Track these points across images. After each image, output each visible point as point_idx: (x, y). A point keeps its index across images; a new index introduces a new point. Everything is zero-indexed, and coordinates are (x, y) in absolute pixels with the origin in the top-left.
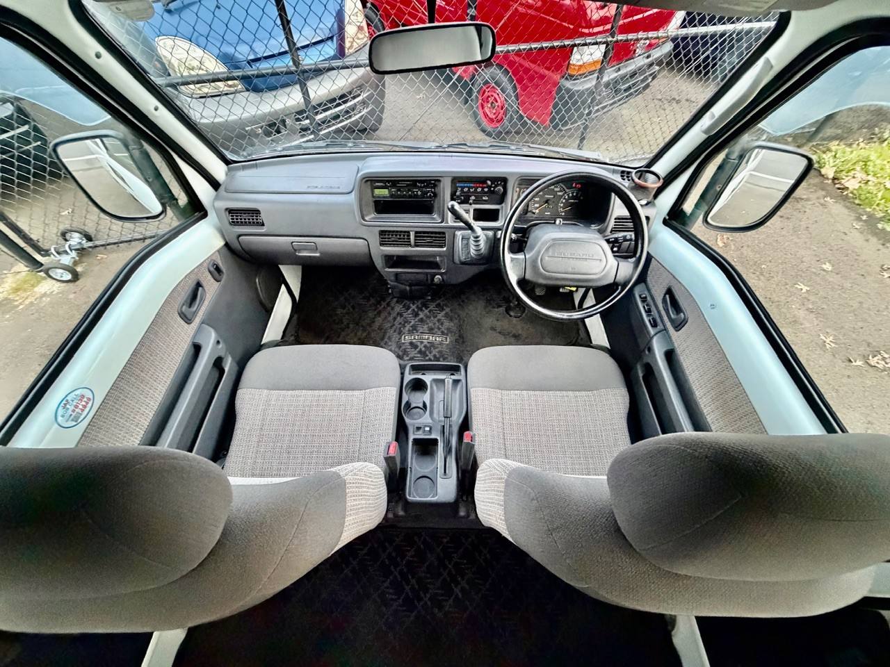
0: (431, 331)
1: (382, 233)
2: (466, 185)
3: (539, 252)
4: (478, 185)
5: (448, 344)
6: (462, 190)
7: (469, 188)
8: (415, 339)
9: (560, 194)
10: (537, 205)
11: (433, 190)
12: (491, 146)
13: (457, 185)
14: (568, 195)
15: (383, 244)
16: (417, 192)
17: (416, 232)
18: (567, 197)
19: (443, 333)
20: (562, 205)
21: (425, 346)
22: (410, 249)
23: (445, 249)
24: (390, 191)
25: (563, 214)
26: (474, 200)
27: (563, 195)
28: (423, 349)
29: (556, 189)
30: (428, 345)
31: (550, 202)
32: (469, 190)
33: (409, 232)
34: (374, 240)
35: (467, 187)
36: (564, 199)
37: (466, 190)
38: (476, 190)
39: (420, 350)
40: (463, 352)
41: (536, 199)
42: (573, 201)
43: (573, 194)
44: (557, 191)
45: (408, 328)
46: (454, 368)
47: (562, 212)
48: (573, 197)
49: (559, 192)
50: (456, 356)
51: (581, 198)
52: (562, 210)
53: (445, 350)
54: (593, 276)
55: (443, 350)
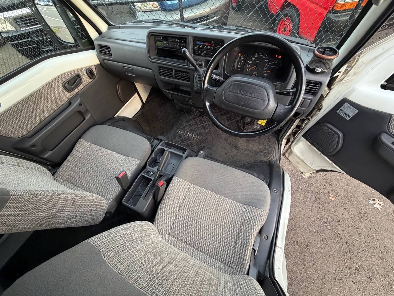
0: (191, 131)
1: (160, 67)
2: (201, 43)
4: (208, 44)
5: (197, 140)
6: (199, 47)
7: (203, 45)
8: (182, 133)
9: (266, 61)
10: (250, 66)
11: (185, 45)
12: (237, 29)
13: (197, 43)
14: (272, 63)
15: (161, 74)
16: (177, 45)
17: (176, 70)
18: (270, 64)
19: (197, 134)
20: (266, 68)
21: (185, 138)
22: (173, 79)
23: (189, 83)
24: (164, 44)
25: (266, 75)
26: (206, 54)
27: (269, 61)
28: (184, 139)
29: (264, 57)
30: (187, 138)
31: (258, 65)
32: (203, 47)
33: (172, 70)
34: (157, 71)
35: (202, 45)
36: (269, 64)
37: (201, 46)
38: (207, 47)
39: (182, 139)
40: (204, 146)
41: (250, 62)
42: (274, 67)
43: (275, 62)
44: (265, 59)
45: (182, 127)
46: (185, 150)
47: (265, 73)
48: (275, 64)
49: (266, 59)
50: (199, 147)
51: (280, 65)
52: (265, 72)
53: (194, 143)
54: (256, 111)
55: (193, 142)
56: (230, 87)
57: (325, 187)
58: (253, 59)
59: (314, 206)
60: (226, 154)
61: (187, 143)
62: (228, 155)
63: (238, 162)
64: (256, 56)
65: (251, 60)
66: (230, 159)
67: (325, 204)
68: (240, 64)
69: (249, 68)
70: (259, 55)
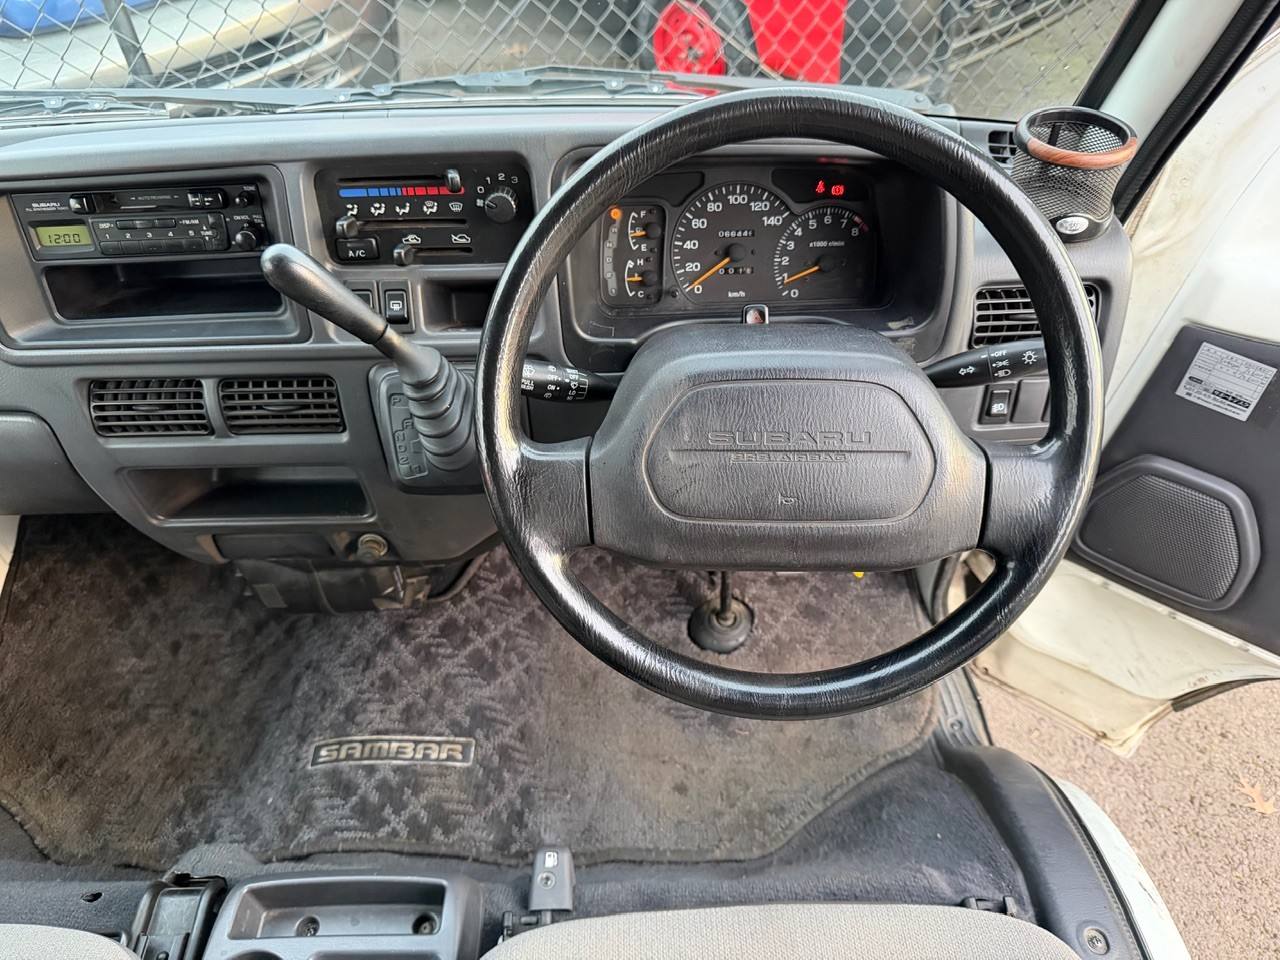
0: (411, 721)
1: (96, 388)
2: (374, 192)
3: (641, 433)
4: (421, 191)
5: (469, 771)
6: (364, 215)
7: (390, 202)
8: (349, 757)
9: (773, 221)
10: (692, 267)
11: (258, 219)
12: (538, 84)
13: (344, 193)
14: (804, 225)
15: (110, 429)
16: (197, 229)
17: (225, 382)
18: (799, 232)
19: (457, 729)
20: (785, 261)
21: (383, 787)
22: (212, 442)
23: (344, 438)
24: (94, 232)
25: (795, 293)
26: (418, 249)
27: (787, 223)
28: (374, 797)
29: (756, 206)
30: (394, 780)
31: (738, 253)
32: (390, 209)
33: (194, 382)
34: (73, 416)
35: (380, 199)
36: (792, 237)
37: (378, 210)
38: (417, 206)
39: (364, 800)
40: (525, 792)
41: (689, 245)
42: (823, 244)
43: (819, 218)
44: (762, 214)
45: (332, 715)
46: (434, 897)
47: (790, 286)
48: (823, 232)
49: (769, 214)
50: (497, 814)
51: (855, 232)
52: (786, 281)
53: (456, 794)
54: (884, 523)
55: (445, 794)
56: (671, 423)
57: (1205, 759)
58: (697, 224)
59: (1214, 888)
60: (681, 789)
61: (405, 814)
62: (692, 792)
63: (771, 818)
64: (712, 207)
65: (691, 234)
66: (719, 814)
67: (1251, 853)
68: (630, 264)
69: (692, 278)
70: (726, 202)
